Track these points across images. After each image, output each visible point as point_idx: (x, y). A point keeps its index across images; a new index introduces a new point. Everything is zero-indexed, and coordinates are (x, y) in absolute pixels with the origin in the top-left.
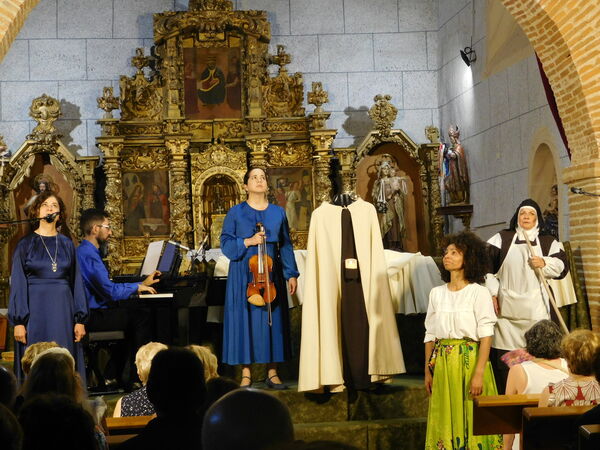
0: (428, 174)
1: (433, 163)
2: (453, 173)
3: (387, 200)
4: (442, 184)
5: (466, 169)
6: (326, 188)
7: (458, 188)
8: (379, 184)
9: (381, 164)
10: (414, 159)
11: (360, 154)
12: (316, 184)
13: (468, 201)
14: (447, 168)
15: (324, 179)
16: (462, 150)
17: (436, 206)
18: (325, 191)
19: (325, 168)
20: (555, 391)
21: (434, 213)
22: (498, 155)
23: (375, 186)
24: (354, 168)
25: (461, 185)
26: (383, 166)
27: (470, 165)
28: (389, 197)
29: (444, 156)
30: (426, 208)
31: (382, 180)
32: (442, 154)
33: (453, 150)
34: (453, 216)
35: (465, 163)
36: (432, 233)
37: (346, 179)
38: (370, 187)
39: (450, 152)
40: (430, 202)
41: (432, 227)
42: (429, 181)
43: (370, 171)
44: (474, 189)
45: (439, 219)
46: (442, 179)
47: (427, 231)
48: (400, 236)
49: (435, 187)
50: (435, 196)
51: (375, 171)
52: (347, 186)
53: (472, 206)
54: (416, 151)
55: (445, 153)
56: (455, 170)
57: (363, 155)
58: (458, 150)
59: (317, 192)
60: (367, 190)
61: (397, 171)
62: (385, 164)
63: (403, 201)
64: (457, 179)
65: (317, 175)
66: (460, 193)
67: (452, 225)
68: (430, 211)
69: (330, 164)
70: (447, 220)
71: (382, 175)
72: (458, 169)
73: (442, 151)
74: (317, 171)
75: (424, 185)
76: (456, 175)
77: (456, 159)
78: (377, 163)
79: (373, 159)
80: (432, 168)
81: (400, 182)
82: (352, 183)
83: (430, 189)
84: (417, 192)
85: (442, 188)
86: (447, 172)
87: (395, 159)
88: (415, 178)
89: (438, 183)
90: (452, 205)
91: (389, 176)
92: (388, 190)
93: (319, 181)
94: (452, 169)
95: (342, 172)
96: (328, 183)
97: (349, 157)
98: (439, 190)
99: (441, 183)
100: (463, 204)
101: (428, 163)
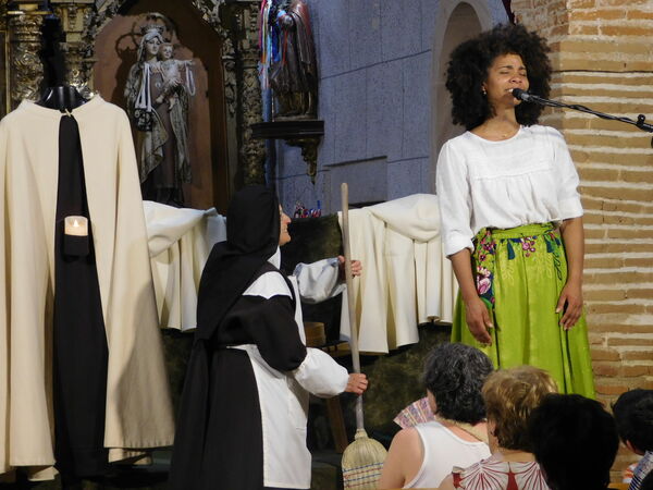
0: (238, 55)
1: (249, 35)
2: (286, 55)
3: (156, 105)
4: (264, 78)
5: (313, 50)
6: (32, 76)
7: (295, 87)
8: (139, 73)
9: (144, 31)
10: (211, 26)
11: (102, 10)
12: (13, 67)
13: (315, 113)
14: (275, 45)
15: (29, 59)
16: (306, 9)
17: (251, 121)
18: (31, 82)
19: (32, 36)
20: (465, 483)
21: (247, 135)
22: (375, 23)
23: (131, 77)
24: (89, 38)
25: (302, 81)
26: (148, 37)
27: (321, 42)
28: (160, 100)
29: (271, 22)
30: (231, 124)
31: (147, 66)
32: (266, 18)
33: (288, 10)
34: (283, 142)
35: (312, 38)
36: (242, 174)
37: (74, 60)
38: (122, 77)
39: (282, 13)
40: (240, 111)
41: (242, 161)
42: (239, 71)
43: (123, 46)
44: (327, 89)
45: (256, 147)
46: (264, 67)
47: (233, 171)
48: (179, 176)
49: (250, 82)
50: (250, 101)
51: (132, 47)
52: (75, 72)
53: (322, 123)
54: (216, 10)
55: (273, 14)
56: (291, 51)
57: (108, 13)
58: (298, 10)
59: (14, 85)
60: (115, 84)
61: (175, 47)
62: (153, 32)
63: (186, 109)
64: (294, 67)
65: (15, 52)
66: (300, 97)
67: (282, 158)
68: (240, 130)
69: (41, 28)
70: (272, 148)
71: (146, 56)
72: (296, 50)
73: (267, 10)
74: (15, 42)
75: (230, 77)
76: (292, 59)
77: (292, 28)
78: (137, 30)
79: (129, 22)
80: (246, 45)
81: (182, 70)
82: (84, 69)
83: (240, 85)
84: (214, 92)
85: (265, 84)
86: (275, 53)
87: (172, 25)
88: (211, 65)
89: (257, 75)
90: (284, 119)
91: (160, 58)
92: (158, 84)
93: (18, 62)
94: (285, 47)
95: (65, 46)
96: (38, 67)
97: (80, 16)
98: (259, 89)
99: (263, 75)
100: (304, 117)
101: (237, 34)
